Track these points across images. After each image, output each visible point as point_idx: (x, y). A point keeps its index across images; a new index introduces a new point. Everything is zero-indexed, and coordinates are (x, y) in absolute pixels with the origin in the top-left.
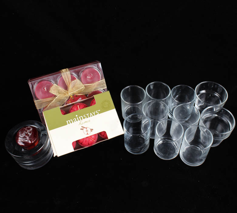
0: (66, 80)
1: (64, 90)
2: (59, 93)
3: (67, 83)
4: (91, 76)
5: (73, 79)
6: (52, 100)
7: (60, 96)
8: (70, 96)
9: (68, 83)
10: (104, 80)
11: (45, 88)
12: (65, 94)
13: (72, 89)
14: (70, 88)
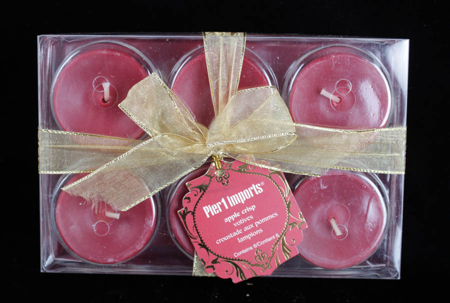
0: (216, 75)
1: (193, 121)
2: (163, 129)
3: (217, 89)
4: (344, 95)
5: (249, 79)
6: (119, 148)
7: (162, 139)
8: (211, 159)
9: (221, 94)
10: (404, 129)
11: (106, 86)
12: (189, 140)
13: (233, 123)
14: (225, 116)
